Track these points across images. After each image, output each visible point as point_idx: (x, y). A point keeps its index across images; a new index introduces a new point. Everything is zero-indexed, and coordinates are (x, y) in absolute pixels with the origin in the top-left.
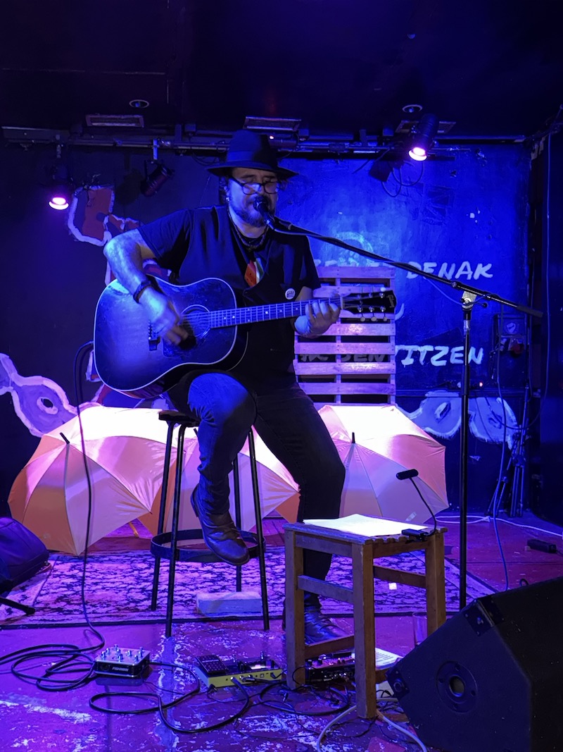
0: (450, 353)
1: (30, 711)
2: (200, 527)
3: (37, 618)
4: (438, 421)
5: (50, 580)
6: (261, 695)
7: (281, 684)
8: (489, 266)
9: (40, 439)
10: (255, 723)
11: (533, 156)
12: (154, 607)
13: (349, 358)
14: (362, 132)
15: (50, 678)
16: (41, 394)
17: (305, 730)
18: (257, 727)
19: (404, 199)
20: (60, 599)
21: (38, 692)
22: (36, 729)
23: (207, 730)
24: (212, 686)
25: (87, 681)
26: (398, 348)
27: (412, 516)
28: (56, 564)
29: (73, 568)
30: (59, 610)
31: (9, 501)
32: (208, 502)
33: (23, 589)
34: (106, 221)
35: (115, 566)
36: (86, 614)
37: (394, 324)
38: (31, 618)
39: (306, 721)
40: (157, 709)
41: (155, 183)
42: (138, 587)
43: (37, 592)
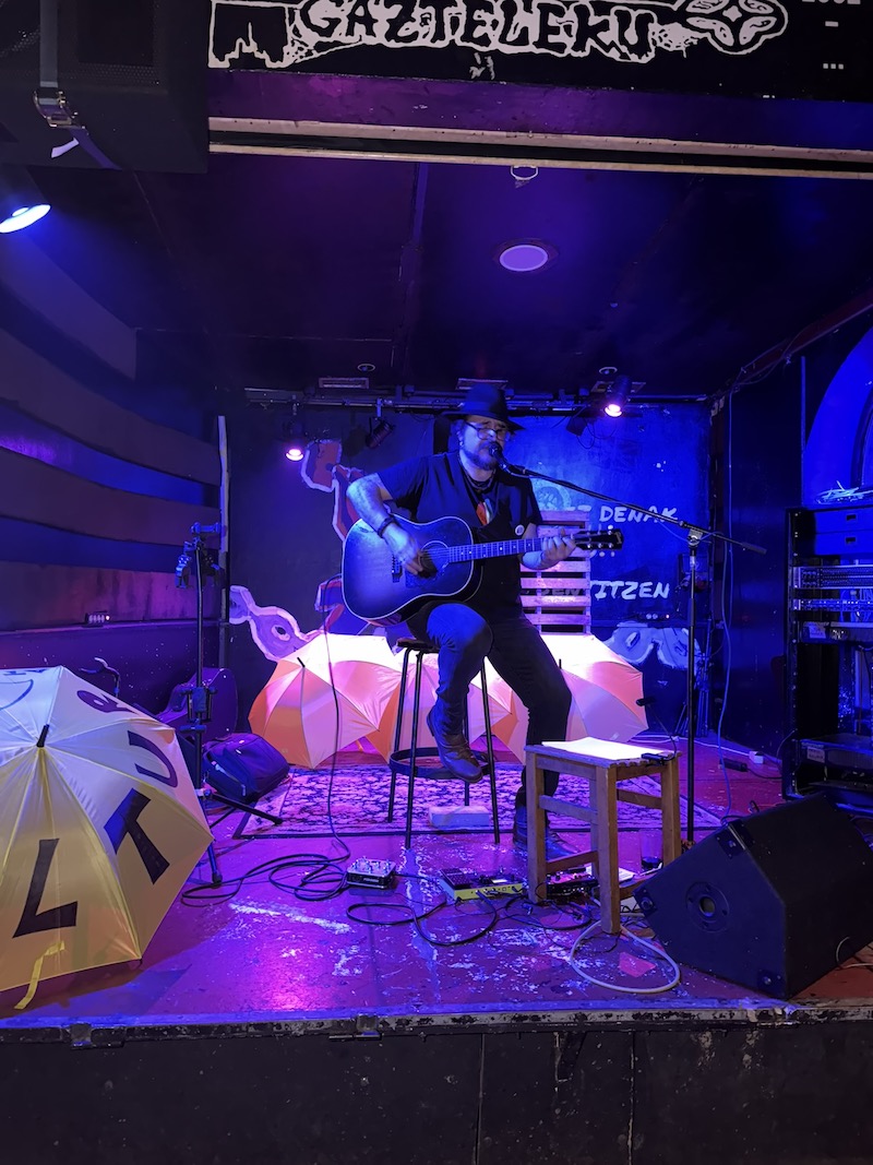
0: (639, 588)
1: (292, 920)
2: (436, 746)
3: (285, 828)
4: (629, 649)
5: (291, 791)
6: (507, 907)
7: (524, 896)
8: (674, 511)
9: (276, 664)
10: (506, 936)
11: (713, 413)
12: (390, 819)
13: (548, 592)
14: (562, 391)
15: (306, 887)
16: (275, 623)
17: (556, 944)
18: (509, 941)
19: (597, 451)
20: (303, 810)
21: (298, 901)
22: (301, 939)
23: (463, 942)
24: (459, 899)
25: (341, 891)
26: (592, 583)
27: (615, 736)
28: (294, 776)
29: (310, 780)
30: (304, 820)
31: (249, 718)
32: (445, 723)
33: (269, 800)
34: (334, 470)
35: (347, 778)
36: (331, 824)
37: (589, 563)
38: (279, 828)
39: (554, 935)
40: (412, 920)
41: (379, 437)
42: (372, 799)
43: (281, 803)
